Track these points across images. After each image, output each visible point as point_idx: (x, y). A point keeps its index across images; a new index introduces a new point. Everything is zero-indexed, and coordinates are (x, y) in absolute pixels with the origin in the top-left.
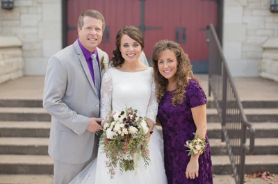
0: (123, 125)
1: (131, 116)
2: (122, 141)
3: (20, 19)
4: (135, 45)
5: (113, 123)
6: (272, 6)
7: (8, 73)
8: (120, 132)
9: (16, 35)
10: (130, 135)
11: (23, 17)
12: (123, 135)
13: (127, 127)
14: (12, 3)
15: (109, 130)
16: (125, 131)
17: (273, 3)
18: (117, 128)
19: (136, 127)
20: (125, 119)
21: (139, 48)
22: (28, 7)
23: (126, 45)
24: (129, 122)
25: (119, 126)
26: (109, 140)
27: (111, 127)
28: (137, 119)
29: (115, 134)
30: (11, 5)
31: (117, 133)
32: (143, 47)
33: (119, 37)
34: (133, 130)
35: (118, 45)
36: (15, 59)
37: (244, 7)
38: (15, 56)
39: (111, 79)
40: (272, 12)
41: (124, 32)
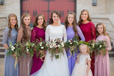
0: (56, 44)
1: (58, 41)
2: (55, 49)
3: (5, 8)
4: (58, 17)
5: (52, 43)
6: (93, 3)
7: (2, 27)
8: (54, 46)
9: (4, 14)
10: (58, 48)
11: (6, 7)
12: (55, 47)
13: (57, 45)
14: (3, 2)
15: (51, 45)
16: (56, 46)
18: (54, 45)
19: (60, 45)
20: (56, 42)
21: (59, 18)
22: (8, 4)
23: (55, 17)
24: (58, 43)
25: (54, 44)
26: (51, 49)
27: (52, 44)
28: (60, 42)
29: (53, 47)
30: (2, 3)
31: (54, 47)
32: (60, 18)
34: (59, 46)
35: (52, 17)
36: (4, 22)
37: (83, 4)
38: (4, 21)
39: (49, 29)
40: (93, 5)
41: (54, 12)
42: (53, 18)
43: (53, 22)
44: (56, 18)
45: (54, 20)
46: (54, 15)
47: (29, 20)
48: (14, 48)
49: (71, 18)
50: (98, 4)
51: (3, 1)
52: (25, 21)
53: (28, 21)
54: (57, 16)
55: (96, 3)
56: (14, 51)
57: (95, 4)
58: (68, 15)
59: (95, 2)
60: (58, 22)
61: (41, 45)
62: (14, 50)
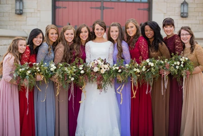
3: (26, 21)
6: (181, 13)
9: (24, 30)
17: (182, 12)
21: (104, 30)
23: (98, 29)
30: (21, 12)
32: (105, 30)
33: (94, 25)
35: (94, 29)
37: (165, 14)
39: (89, 46)
40: (182, 17)
41: (97, 22)
42: (96, 31)
43: (95, 37)
44: (100, 31)
45: (96, 34)
46: (97, 26)
47: (72, 34)
48: (55, 68)
49: (114, 32)
50: (190, 14)
51: (23, 8)
52: (66, 36)
53: (70, 36)
54: (101, 28)
55: (187, 13)
56: (54, 72)
57: (185, 15)
58: (110, 28)
59: (186, 11)
60: (102, 37)
61: (81, 68)
62: (55, 70)
